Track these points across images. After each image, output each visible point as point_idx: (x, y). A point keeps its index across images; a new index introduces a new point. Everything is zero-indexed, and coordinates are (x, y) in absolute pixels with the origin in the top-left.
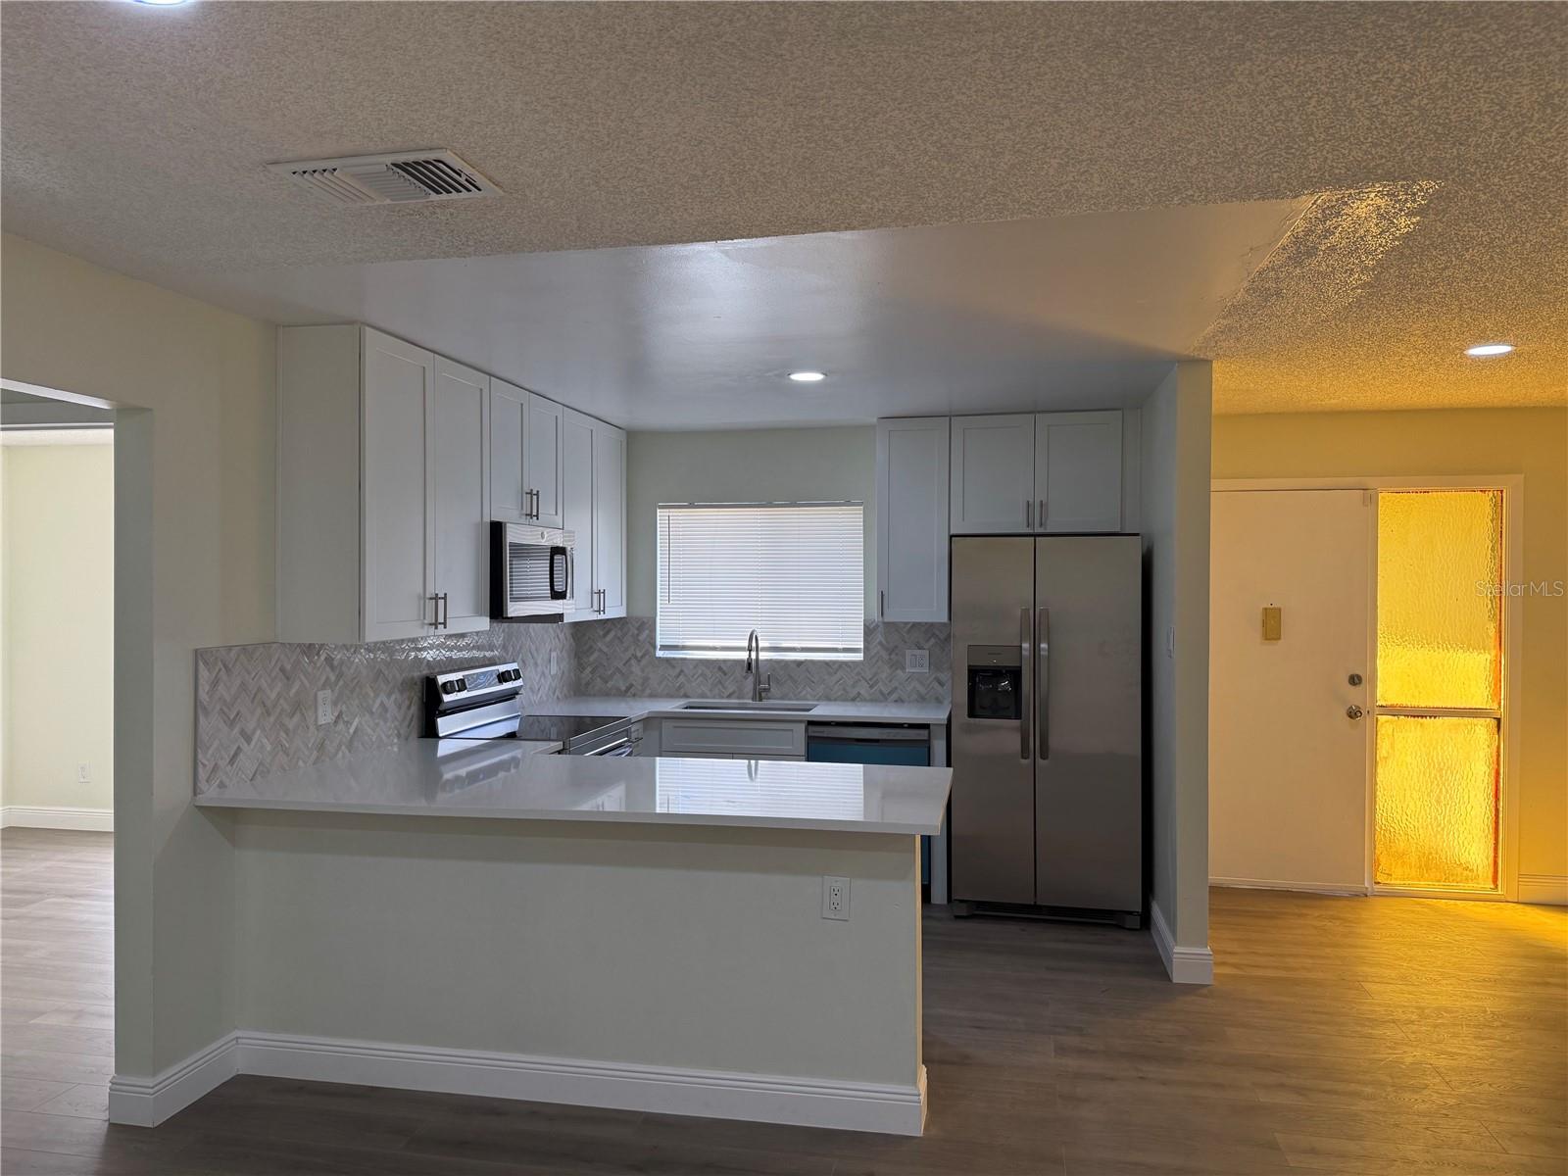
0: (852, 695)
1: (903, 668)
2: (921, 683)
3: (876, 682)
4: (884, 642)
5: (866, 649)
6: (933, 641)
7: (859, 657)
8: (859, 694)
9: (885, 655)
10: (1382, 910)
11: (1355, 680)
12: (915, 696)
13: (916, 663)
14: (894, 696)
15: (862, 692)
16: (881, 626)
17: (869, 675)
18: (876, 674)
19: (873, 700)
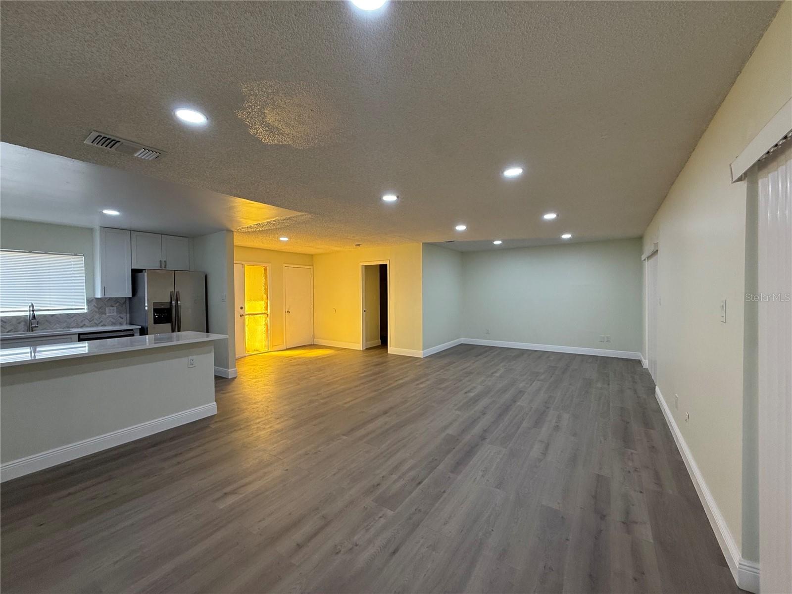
0: (81, 325)
1: (106, 314)
2: (113, 318)
3: (93, 320)
4: (96, 305)
5: (88, 309)
6: (118, 304)
7: (85, 311)
8: (85, 325)
9: (97, 310)
10: (247, 360)
11: (242, 308)
12: (111, 323)
13: (111, 312)
14: (102, 324)
15: (86, 324)
16: (95, 299)
17: (89, 318)
18: (93, 317)
19: (90, 327)
